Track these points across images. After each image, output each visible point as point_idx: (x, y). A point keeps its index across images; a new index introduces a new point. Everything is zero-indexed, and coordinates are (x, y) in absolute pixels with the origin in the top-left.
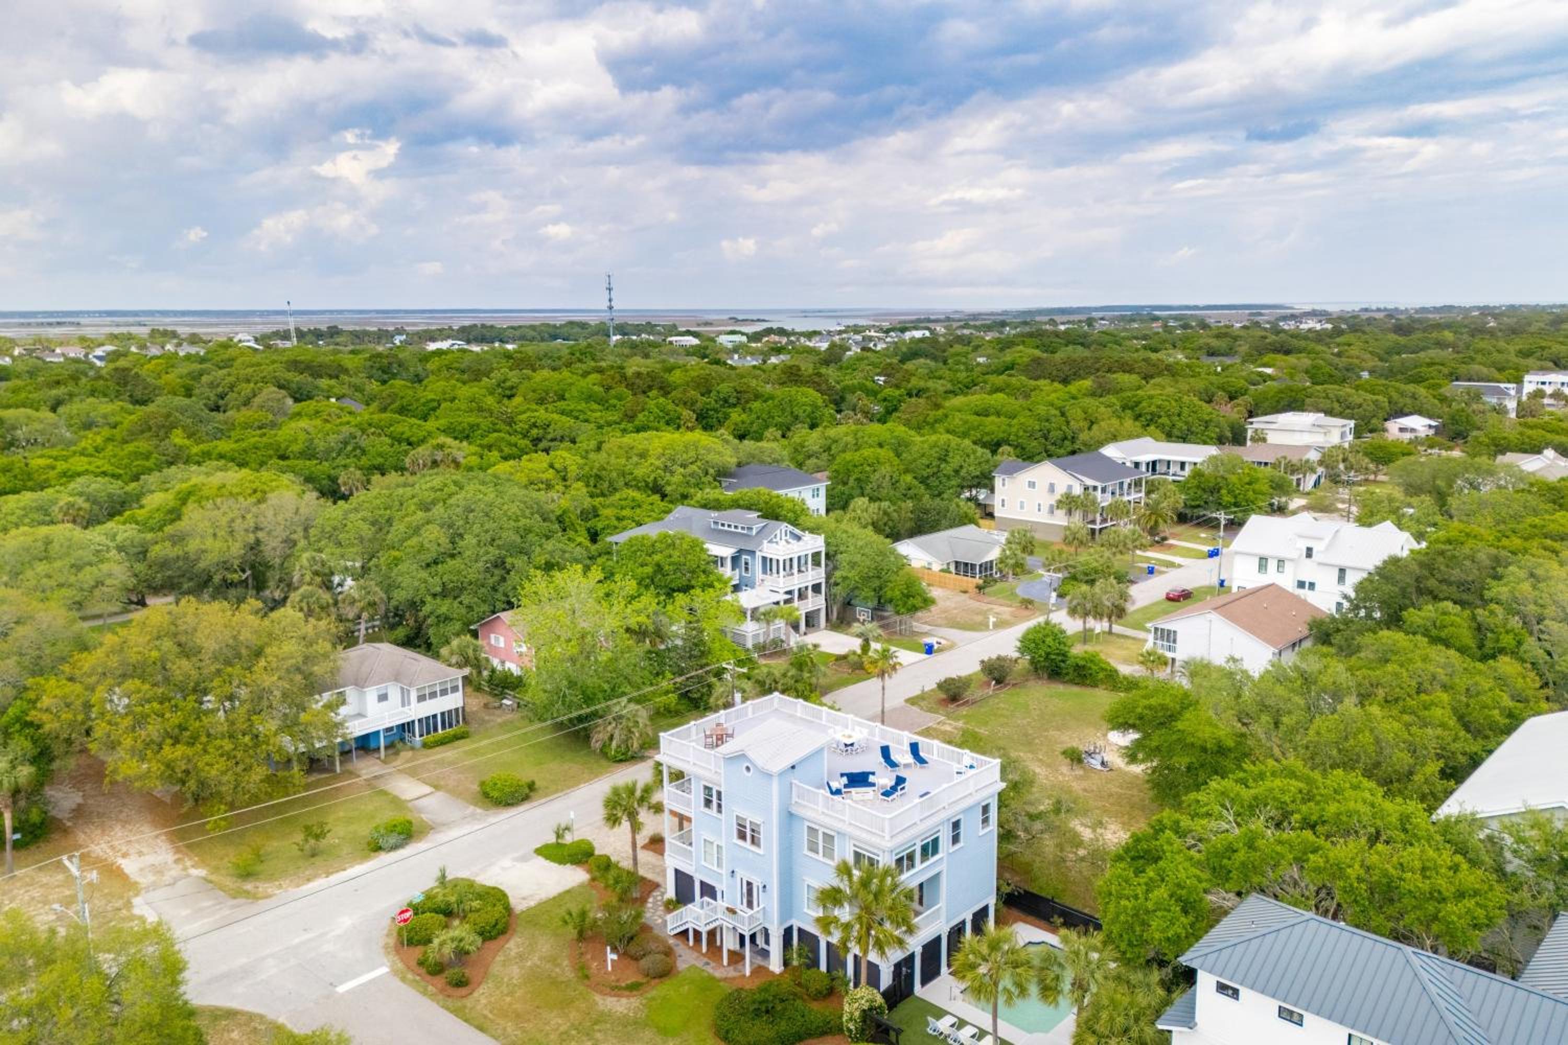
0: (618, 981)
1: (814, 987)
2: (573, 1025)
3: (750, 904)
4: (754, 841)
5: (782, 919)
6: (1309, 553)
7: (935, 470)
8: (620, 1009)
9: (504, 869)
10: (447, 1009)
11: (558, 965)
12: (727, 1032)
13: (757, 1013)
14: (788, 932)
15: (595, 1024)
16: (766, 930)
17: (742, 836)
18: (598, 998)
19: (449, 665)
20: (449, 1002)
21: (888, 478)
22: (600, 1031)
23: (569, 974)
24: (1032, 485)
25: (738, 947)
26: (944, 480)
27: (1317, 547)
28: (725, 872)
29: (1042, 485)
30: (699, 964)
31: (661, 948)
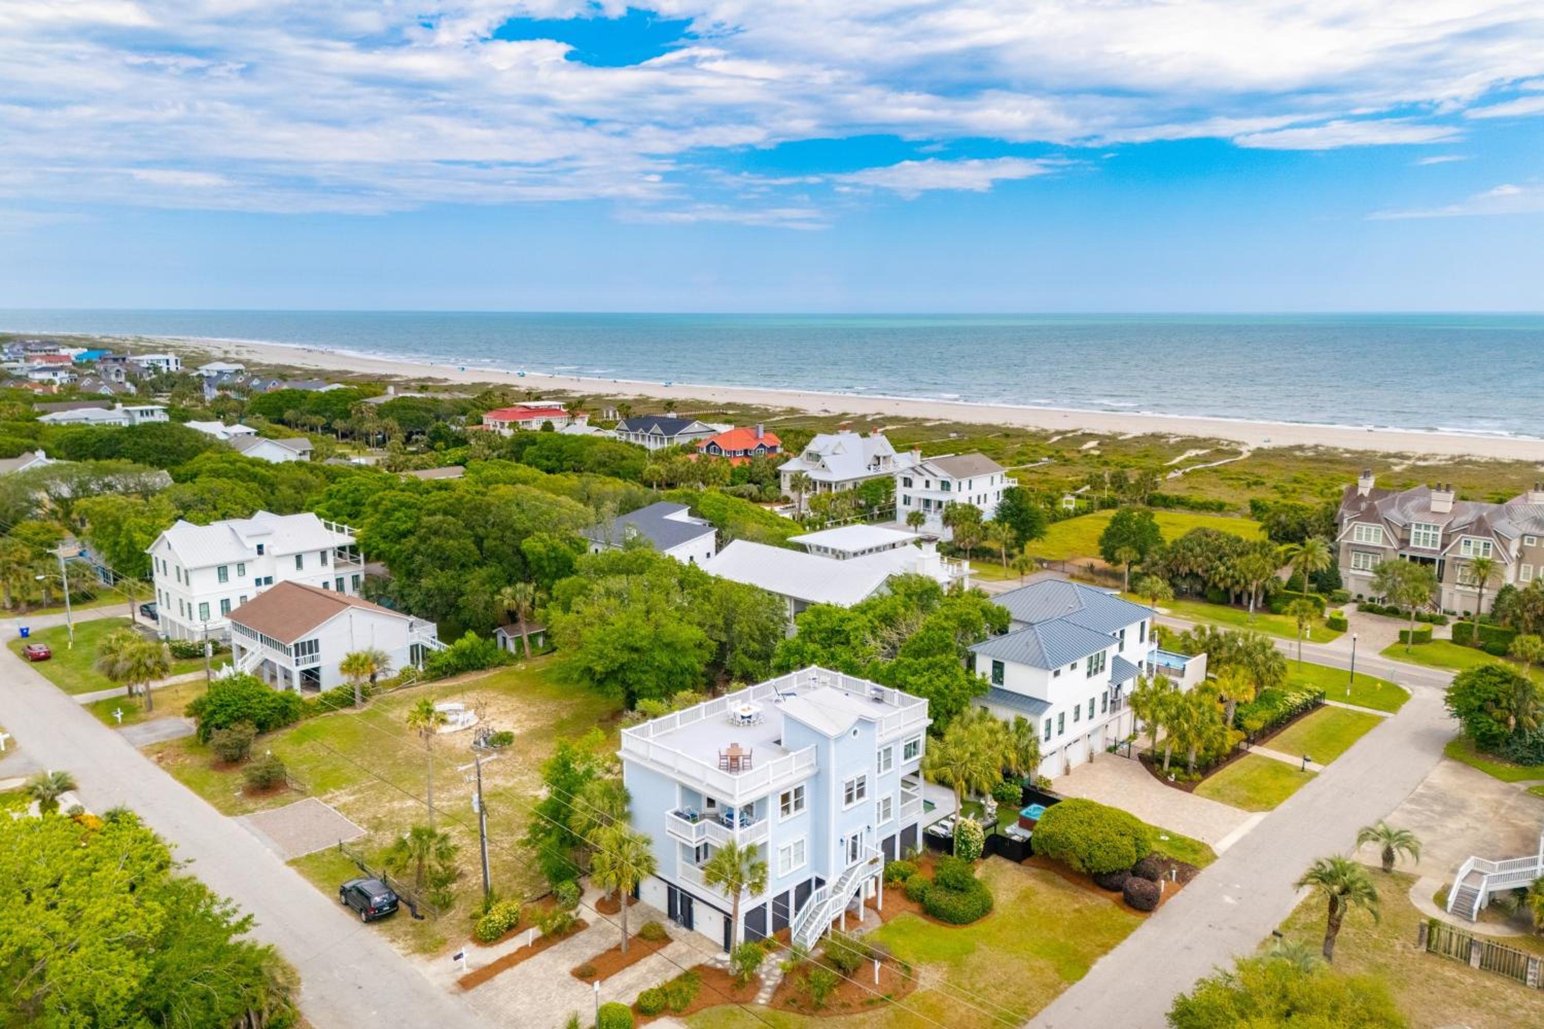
3: (854, 857)
4: (860, 794)
6: (260, 548)
17: (850, 799)
27: (266, 543)
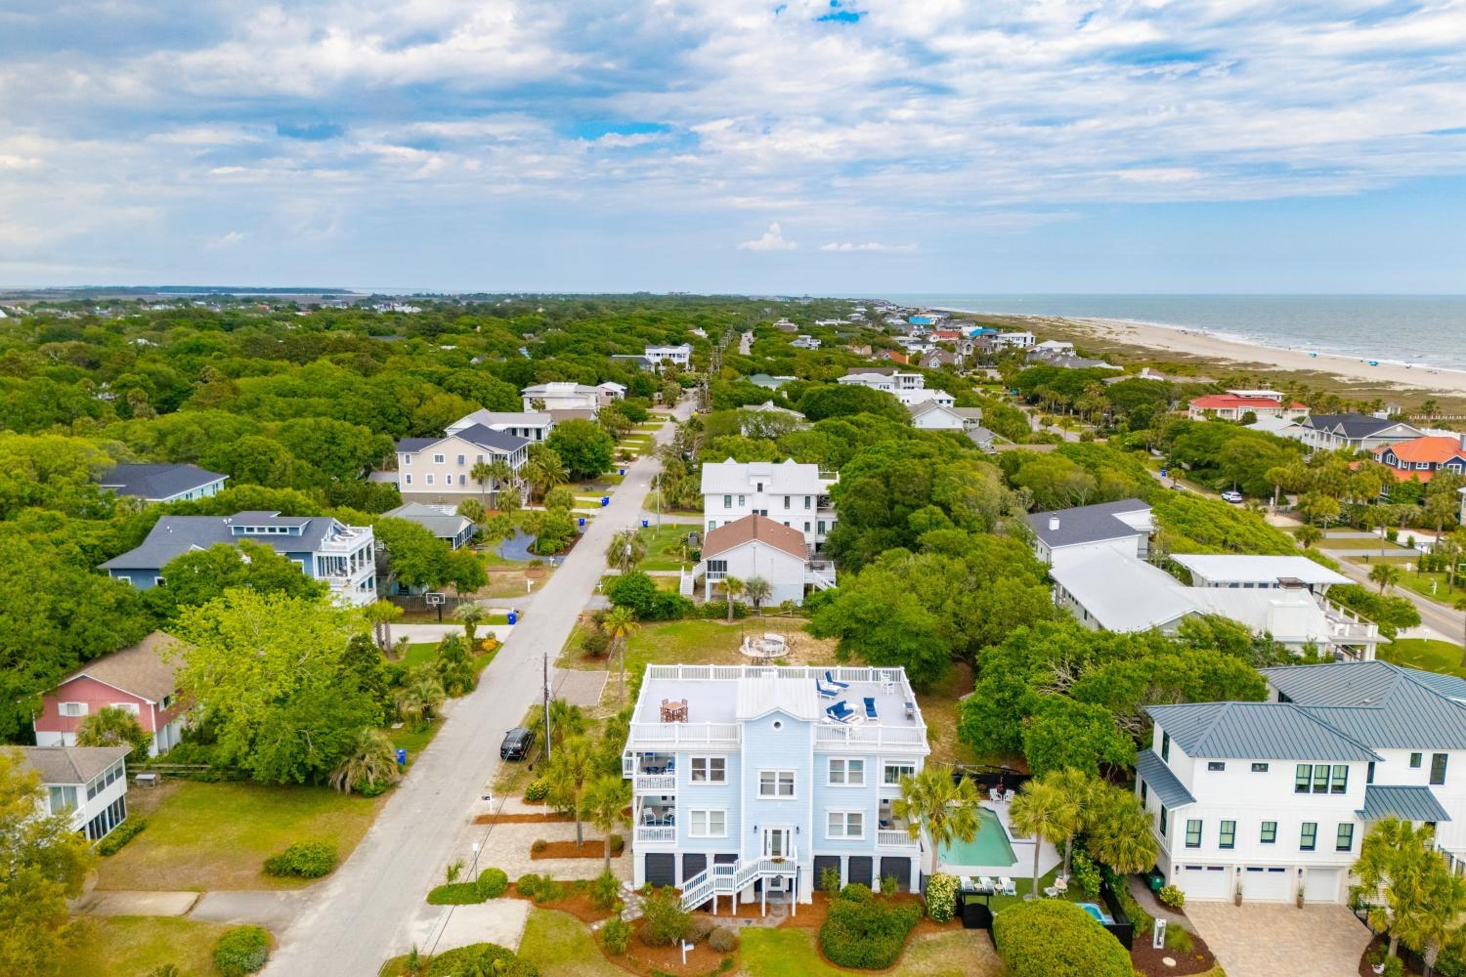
0: (708, 967)
4: (785, 790)
6: (760, 487)
17: (768, 790)
24: (439, 459)
27: (765, 483)
29: (451, 459)
30: (744, 925)
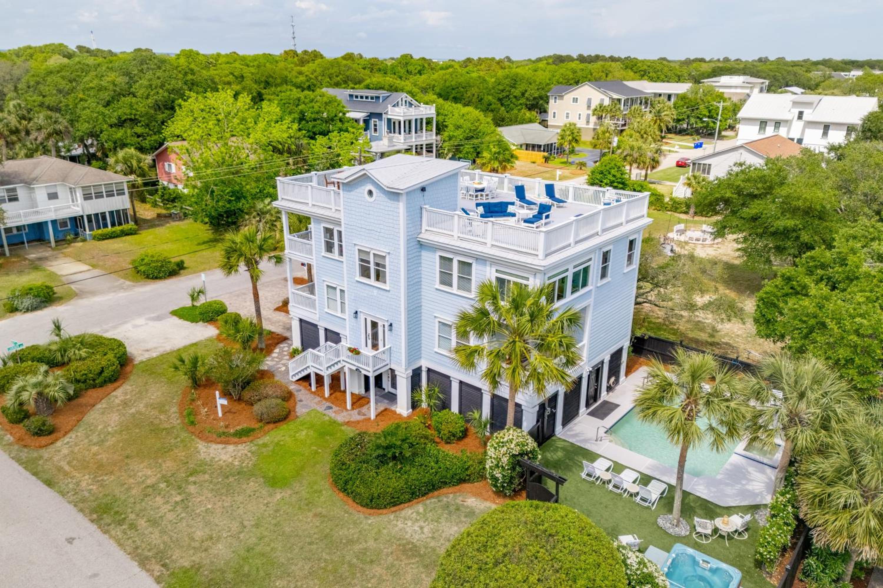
0: (227, 427)
1: (445, 430)
2: (163, 476)
3: (375, 346)
4: (378, 276)
5: (409, 361)
6: (801, 116)
7: (508, 93)
8: (224, 457)
9: (135, 326)
10: (18, 460)
11: (165, 412)
12: (346, 483)
13: (383, 460)
14: (416, 375)
15: (191, 475)
16: (392, 371)
17: (365, 272)
18: (201, 446)
19: (116, 172)
20: (24, 454)
21: (476, 96)
22: (195, 483)
23: (176, 421)
24: (575, 100)
25: (363, 391)
26: (514, 100)
27: (807, 111)
28: (348, 315)
29: (583, 100)
30: (321, 408)
31: (279, 393)
